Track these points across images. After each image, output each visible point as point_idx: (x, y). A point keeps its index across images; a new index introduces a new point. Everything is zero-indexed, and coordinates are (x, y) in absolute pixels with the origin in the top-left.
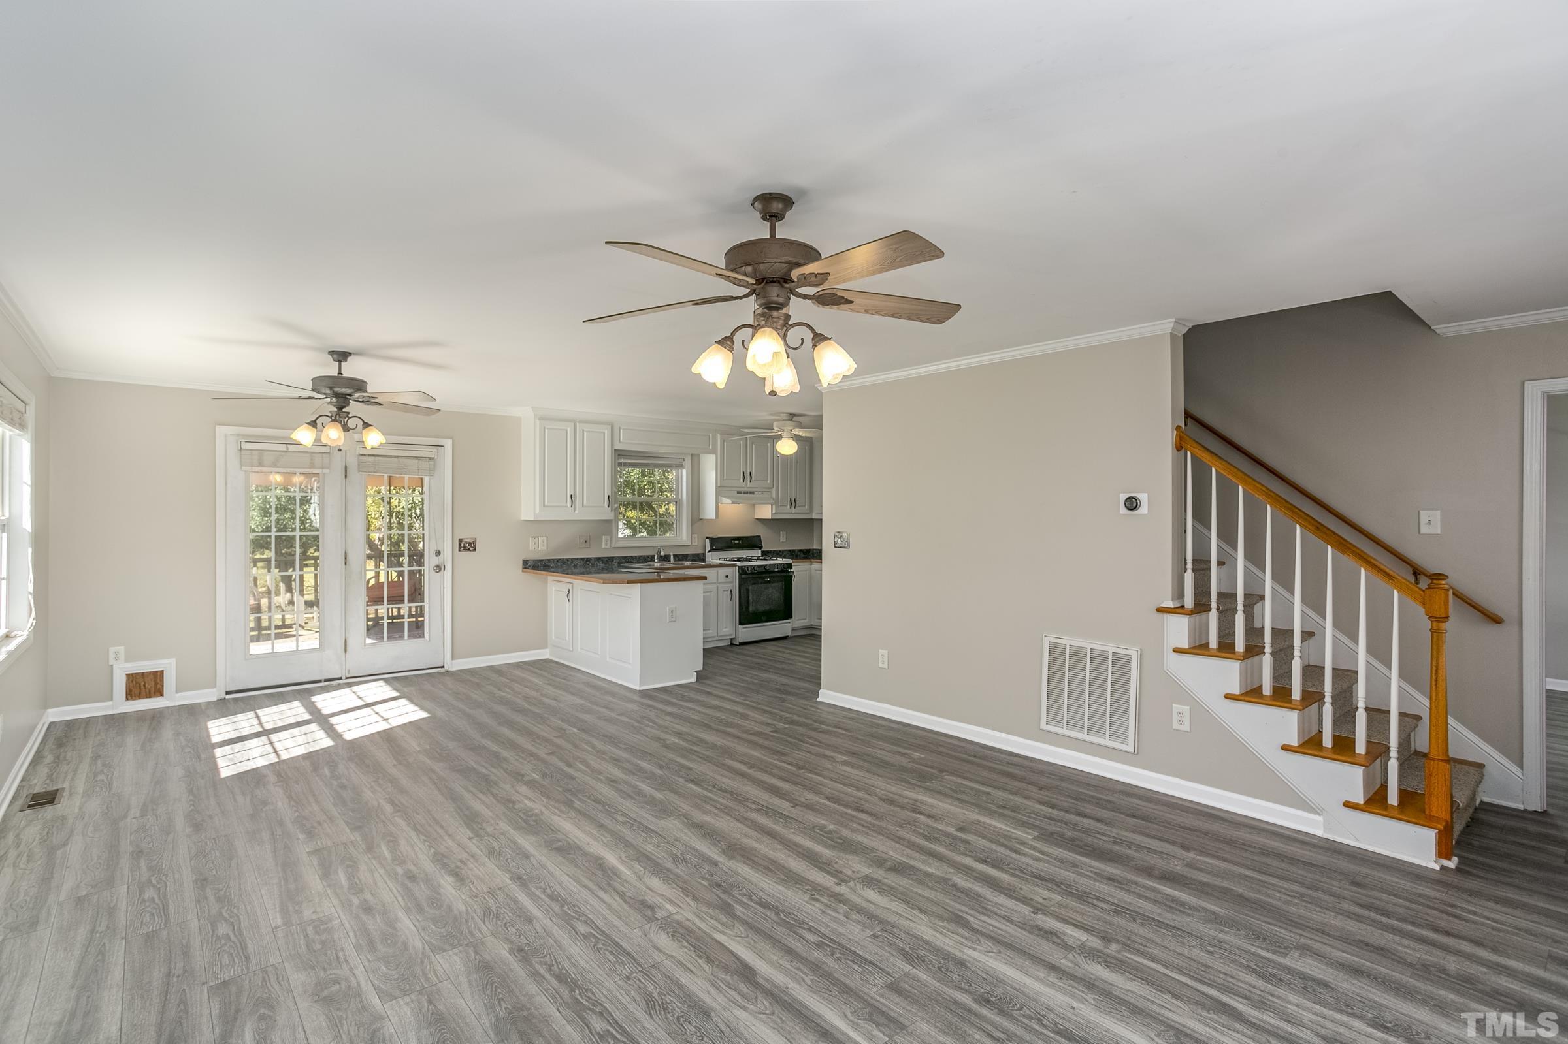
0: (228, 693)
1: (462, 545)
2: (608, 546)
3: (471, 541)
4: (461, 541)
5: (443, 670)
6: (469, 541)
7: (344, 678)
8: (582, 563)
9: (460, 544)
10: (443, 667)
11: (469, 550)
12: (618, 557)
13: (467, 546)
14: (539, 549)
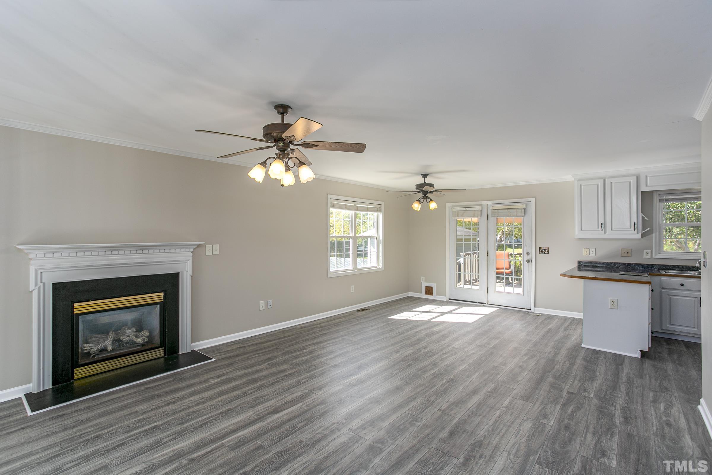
0: (450, 299)
1: (541, 251)
2: (649, 257)
3: (546, 249)
4: (540, 248)
5: (530, 311)
6: (544, 248)
7: (487, 304)
8: (623, 266)
9: (539, 250)
10: (530, 310)
11: (545, 253)
12: (659, 265)
13: (544, 251)
14: (591, 256)
